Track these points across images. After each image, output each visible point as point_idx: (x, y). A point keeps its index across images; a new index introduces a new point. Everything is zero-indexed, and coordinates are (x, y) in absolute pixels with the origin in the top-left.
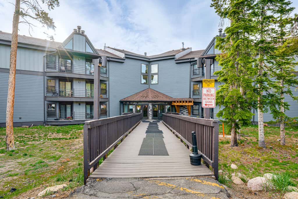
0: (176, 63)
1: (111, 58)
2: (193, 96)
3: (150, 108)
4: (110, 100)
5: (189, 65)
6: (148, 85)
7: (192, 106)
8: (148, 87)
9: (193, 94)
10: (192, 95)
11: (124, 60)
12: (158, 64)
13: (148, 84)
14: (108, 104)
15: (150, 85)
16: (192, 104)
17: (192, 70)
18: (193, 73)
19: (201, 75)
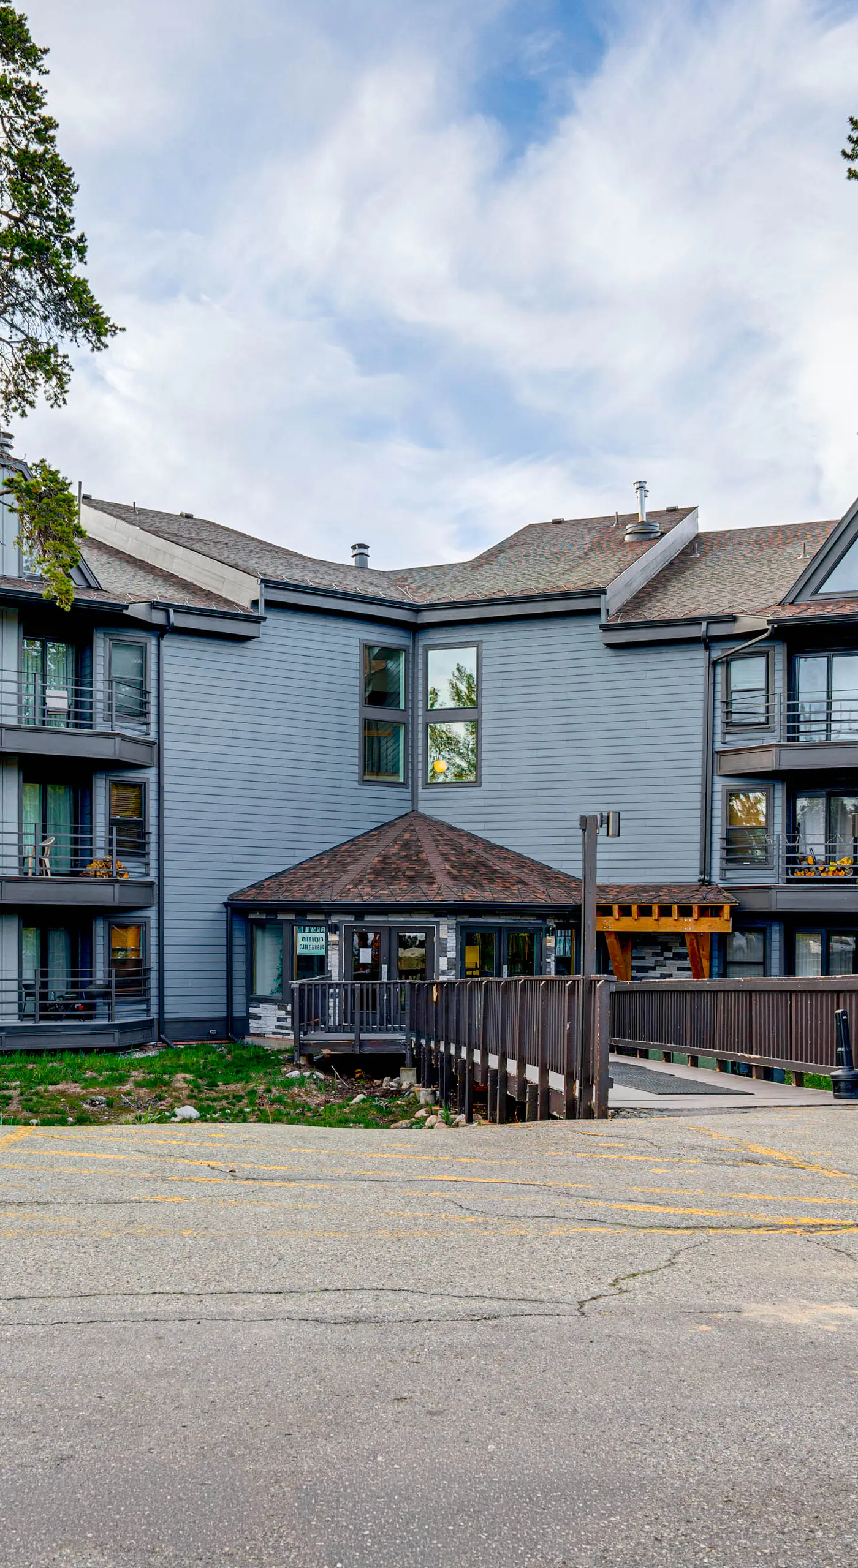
0: (611, 646)
1: (182, 610)
2: (729, 874)
3: (444, 951)
4: (167, 898)
5: (696, 660)
6: (406, 794)
7: (721, 941)
8: (405, 807)
9: (729, 861)
10: (717, 863)
11: (259, 620)
12: (478, 645)
13: (403, 785)
14: (153, 924)
15: (420, 790)
16: (722, 924)
17: (720, 696)
18: (729, 714)
19: (777, 735)
